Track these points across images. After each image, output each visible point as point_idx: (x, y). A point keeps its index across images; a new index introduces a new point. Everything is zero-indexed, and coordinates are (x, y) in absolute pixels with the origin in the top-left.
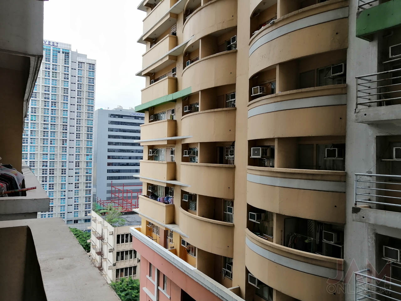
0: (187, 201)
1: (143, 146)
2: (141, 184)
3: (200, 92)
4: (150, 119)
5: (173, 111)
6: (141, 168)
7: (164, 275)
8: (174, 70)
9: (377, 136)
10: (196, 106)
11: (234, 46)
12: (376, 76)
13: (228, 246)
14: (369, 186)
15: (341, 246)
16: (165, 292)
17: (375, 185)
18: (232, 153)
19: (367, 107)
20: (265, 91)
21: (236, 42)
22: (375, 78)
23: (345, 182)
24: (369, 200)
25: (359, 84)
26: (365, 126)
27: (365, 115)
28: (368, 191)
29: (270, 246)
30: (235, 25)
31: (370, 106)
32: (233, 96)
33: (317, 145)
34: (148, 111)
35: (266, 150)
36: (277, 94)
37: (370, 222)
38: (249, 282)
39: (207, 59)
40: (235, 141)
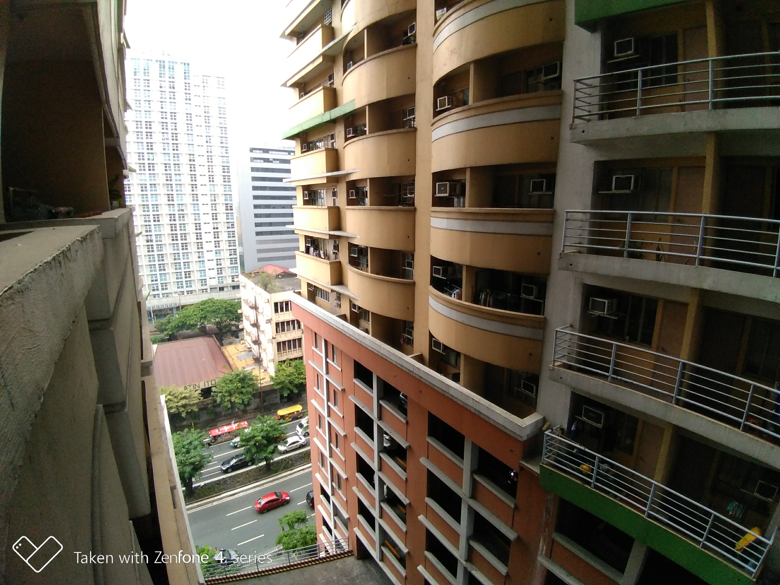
0: (356, 256)
3: (367, 107)
7: (333, 346)
9: (595, 162)
11: (413, 39)
12: (599, 79)
13: (408, 308)
14: (581, 225)
15: (542, 301)
16: (335, 364)
19: (586, 122)
20: (455, 103)
21: (416, 32)
23: (552, 222)
24: (580, 243)
25: (577, 90)
26: (581, 147)
27: (583, 132)
30: (413, 7)
31: (589, 121)
35: (455, 185)
36: (470, 106)
37: (579, 270)
38: (433, 348)
39: (375, 58)
40: (415, 175)
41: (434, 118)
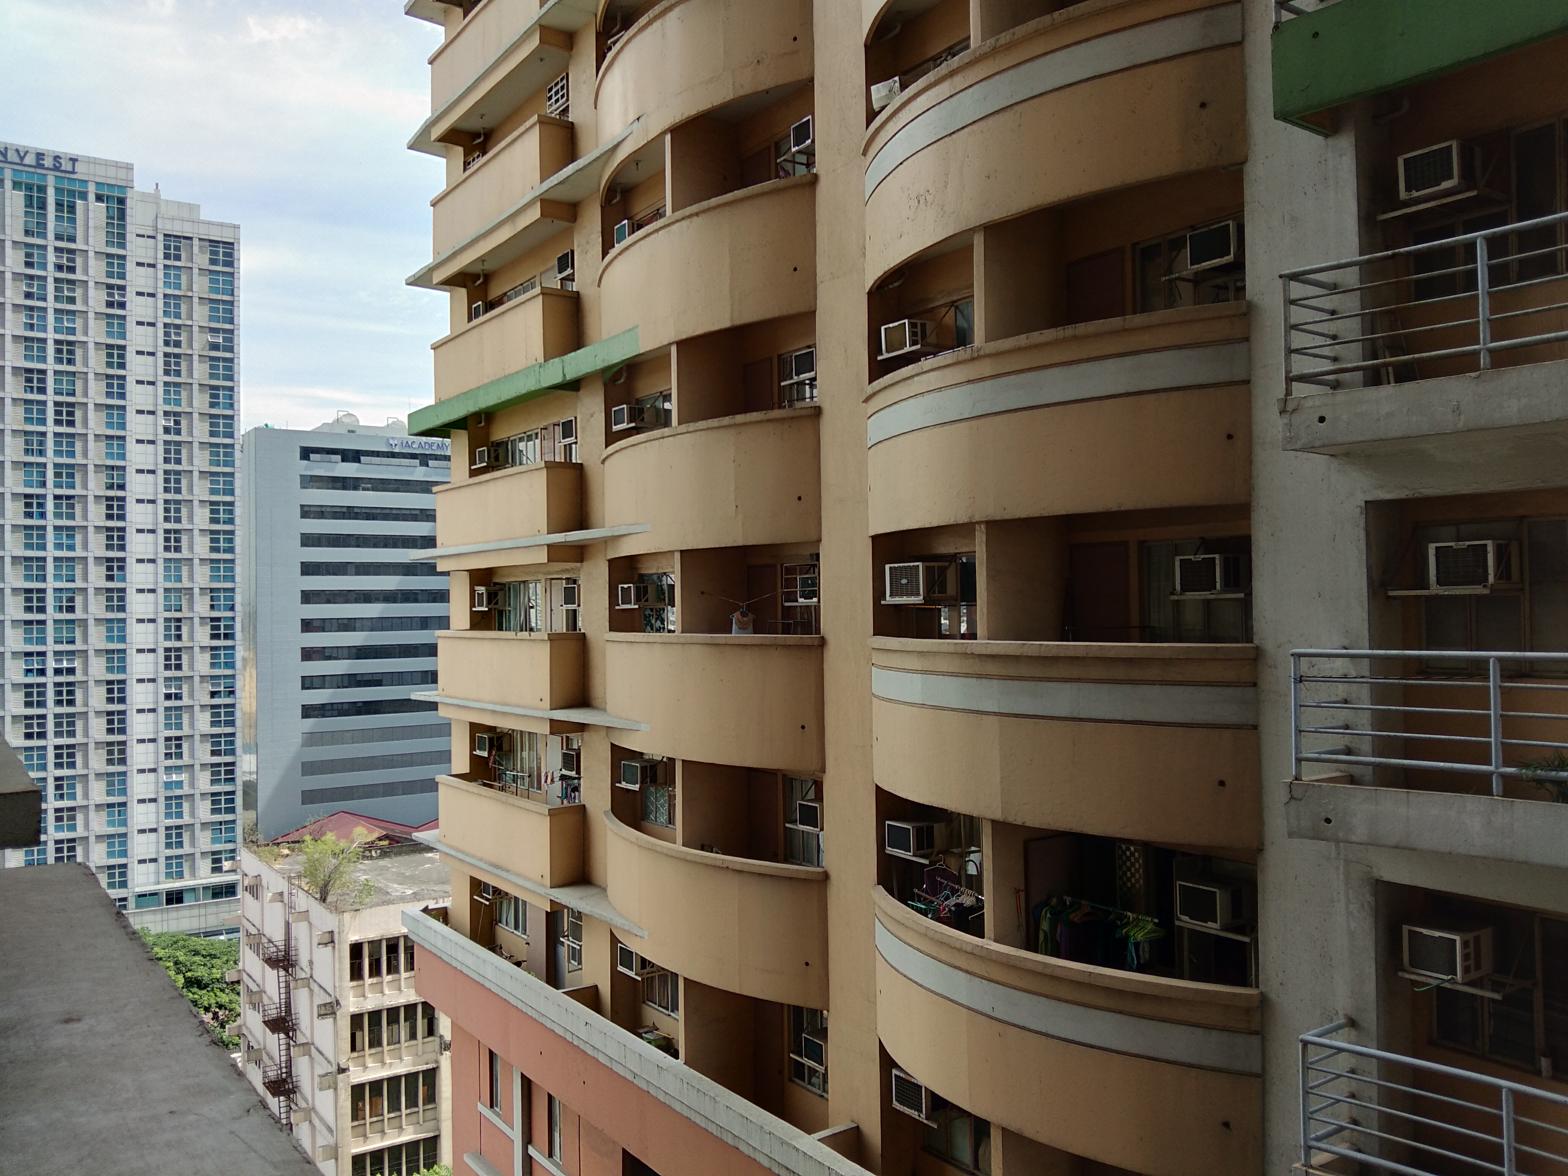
0: (636, 787)
1: (447, 574)
2: (444, 729)
3: (674, 349)
4: (472, 461)
5: (568, 429)
6: (443, 663)
7: (550, 1097)
8: (566, 261)
9: (1366, 502)
10: (659, 404)
11: (805, 162)
12: (1356, 269)
13: (807, 964)
14: (1345, 696)
15: (1246, 939)
16: (556, 1165)
17: (1365, 692)
18: (812, 589)
19: (1327, 389)
20: (932, 339)
21: (813, 141)
22: (1351, 278)
23: (1255, 685)
24: (1349, 751)
25: (1293, 302)
26: (1319, 461)
27: (1322, 419)
28: (1343, 716)
29: (972, 954)
30: (805, 76)
31: (1336, 386)
32: (807, 362)
33: (1141, 543)
34: (466, 429)
35: (943, 571)
36: (979, 350)
37: (1354, 838)
38: (896, 1105)
39: (697, 214)
40: (819, 540)
41: (871, 382)
